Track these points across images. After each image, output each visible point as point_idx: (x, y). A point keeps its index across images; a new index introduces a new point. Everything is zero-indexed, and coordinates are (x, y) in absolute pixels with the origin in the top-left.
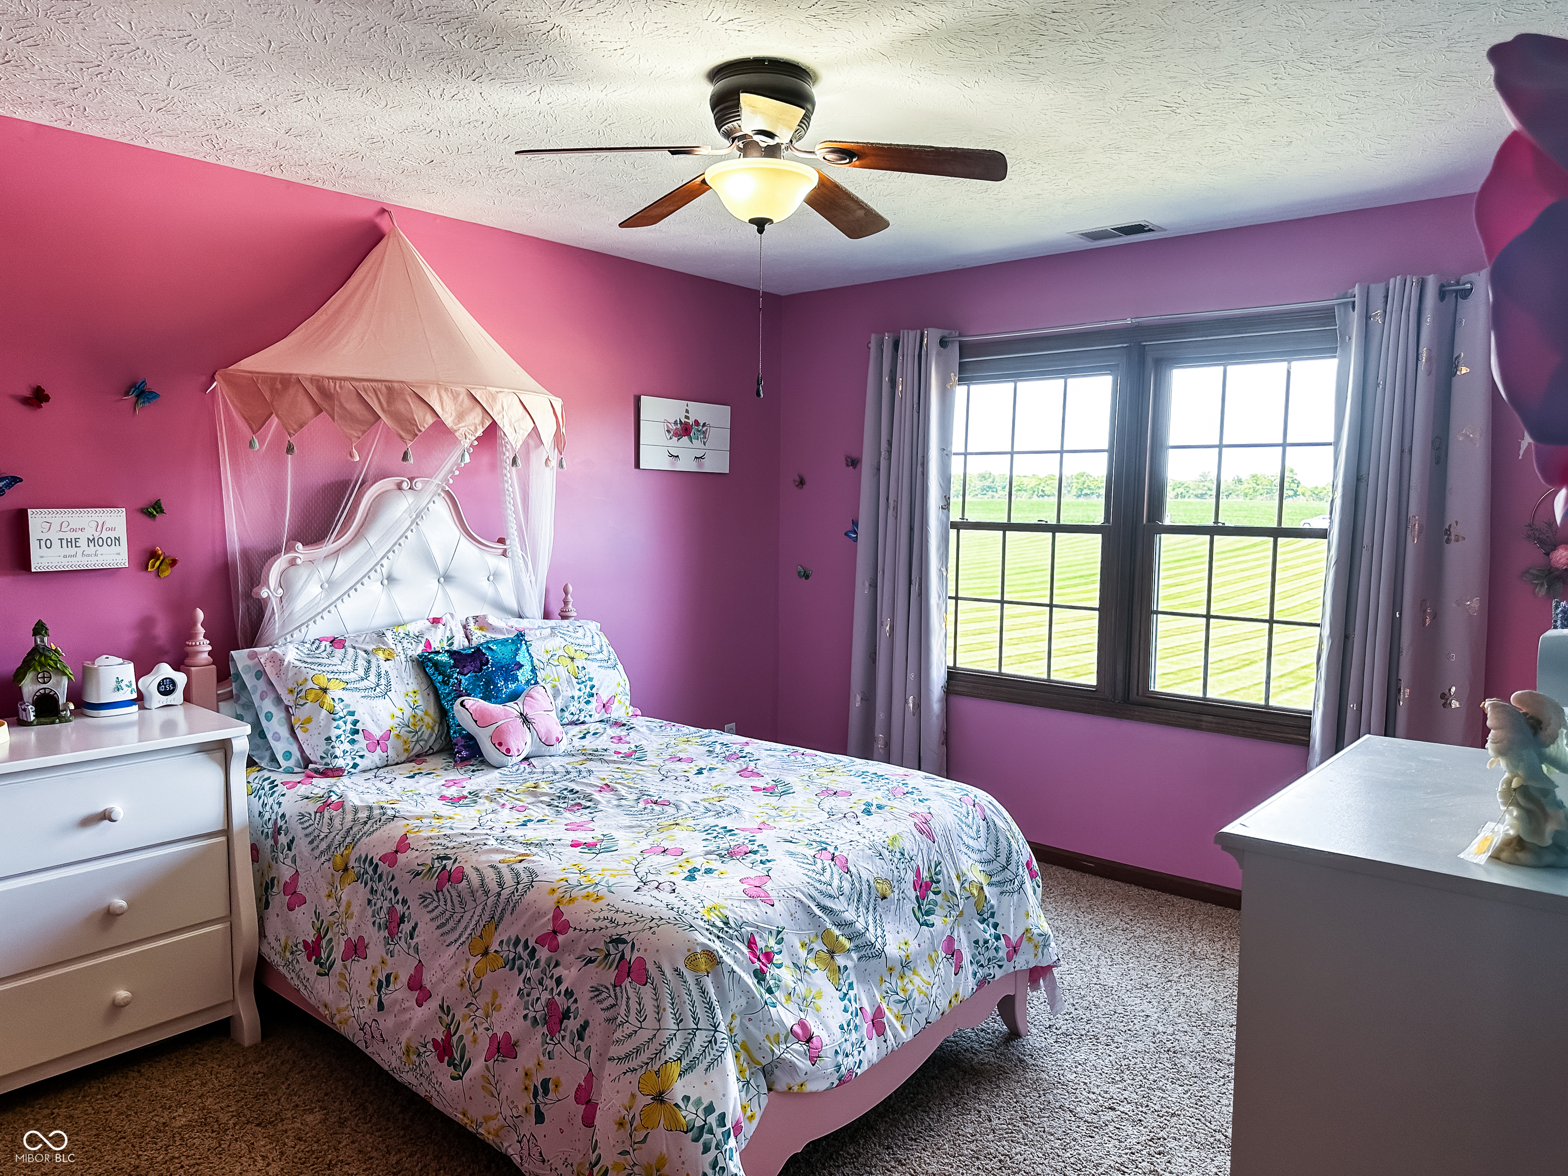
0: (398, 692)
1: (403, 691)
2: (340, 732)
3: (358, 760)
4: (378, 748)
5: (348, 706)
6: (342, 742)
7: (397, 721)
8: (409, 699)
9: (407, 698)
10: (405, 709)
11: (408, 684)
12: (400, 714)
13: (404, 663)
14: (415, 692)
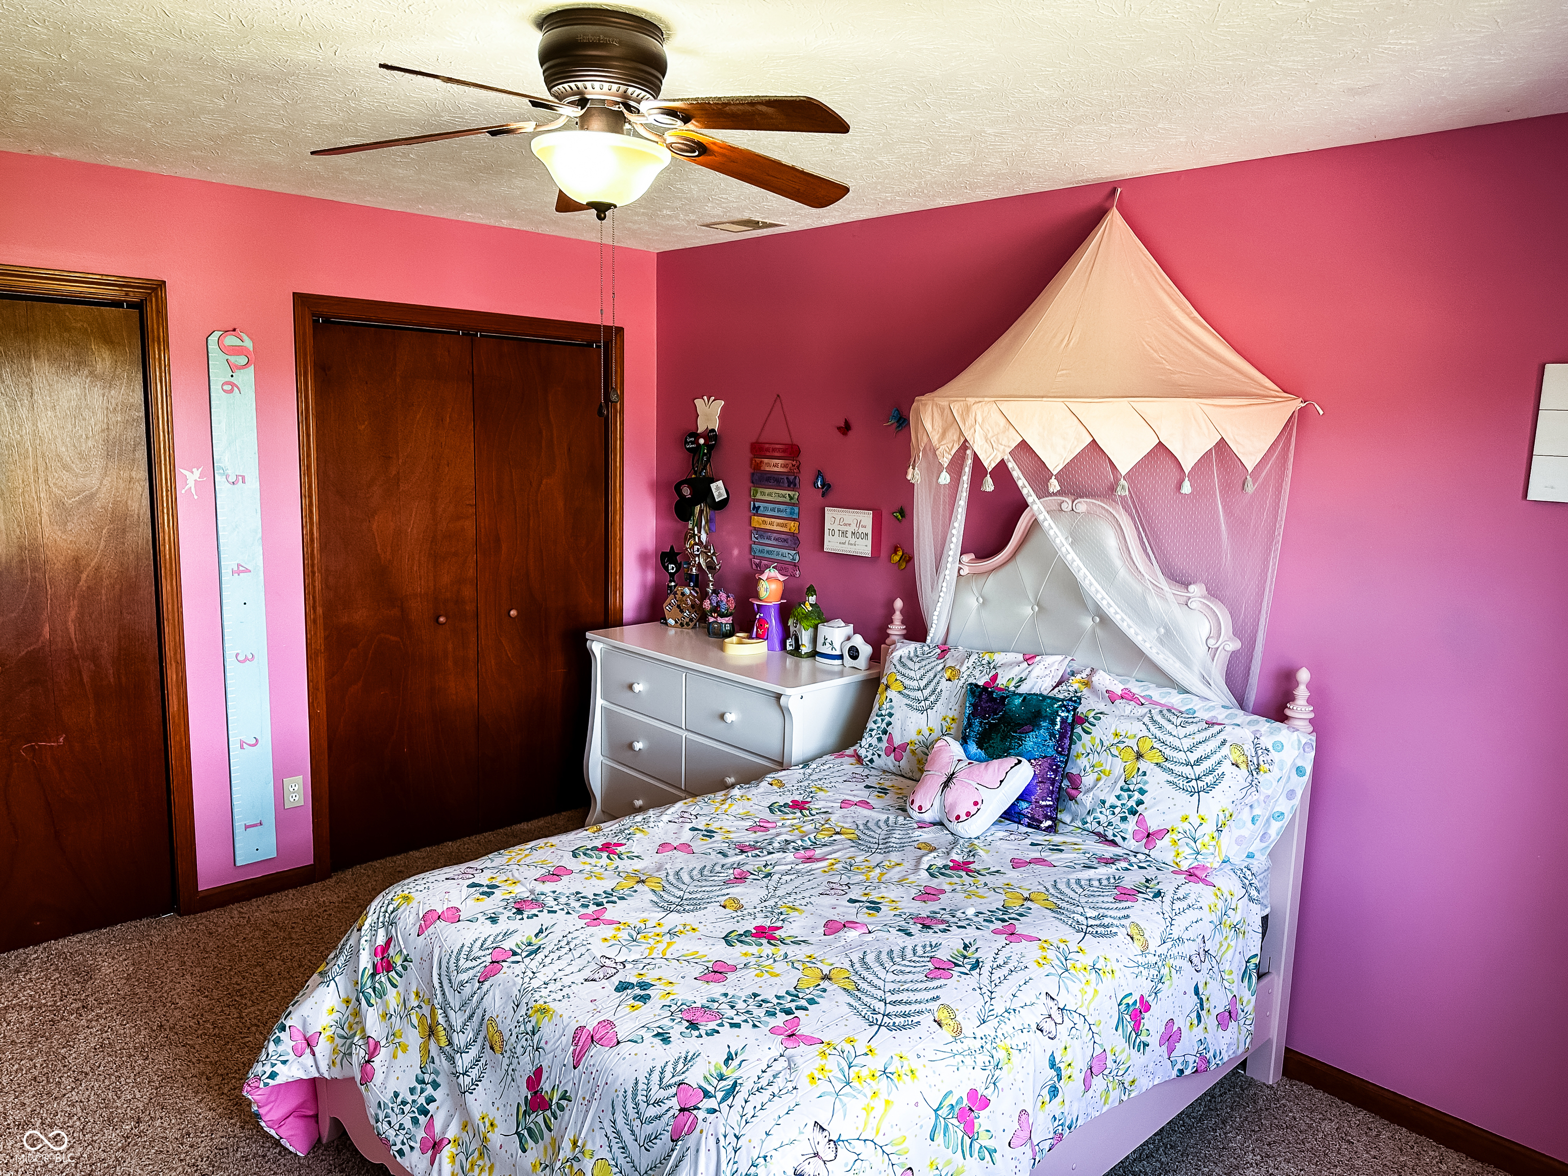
0: (938, 712)
1: (943, 714)
2: (875, 727)
3: (875, 757)
4: (893, 755)
5: (892, 707)
6: (871, 736)
7: (921, 738)
8: (944, 724)
9: (944, 723)
10: (936, 731)
11: (951, 709)
12: (927, 733)
13: (958, 687)
14: (953, 720)
